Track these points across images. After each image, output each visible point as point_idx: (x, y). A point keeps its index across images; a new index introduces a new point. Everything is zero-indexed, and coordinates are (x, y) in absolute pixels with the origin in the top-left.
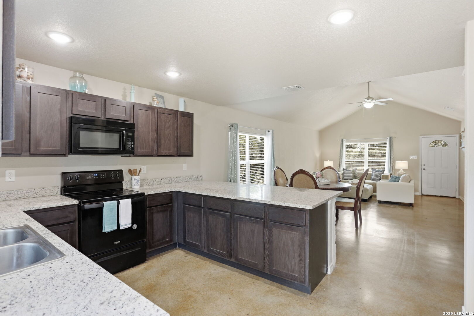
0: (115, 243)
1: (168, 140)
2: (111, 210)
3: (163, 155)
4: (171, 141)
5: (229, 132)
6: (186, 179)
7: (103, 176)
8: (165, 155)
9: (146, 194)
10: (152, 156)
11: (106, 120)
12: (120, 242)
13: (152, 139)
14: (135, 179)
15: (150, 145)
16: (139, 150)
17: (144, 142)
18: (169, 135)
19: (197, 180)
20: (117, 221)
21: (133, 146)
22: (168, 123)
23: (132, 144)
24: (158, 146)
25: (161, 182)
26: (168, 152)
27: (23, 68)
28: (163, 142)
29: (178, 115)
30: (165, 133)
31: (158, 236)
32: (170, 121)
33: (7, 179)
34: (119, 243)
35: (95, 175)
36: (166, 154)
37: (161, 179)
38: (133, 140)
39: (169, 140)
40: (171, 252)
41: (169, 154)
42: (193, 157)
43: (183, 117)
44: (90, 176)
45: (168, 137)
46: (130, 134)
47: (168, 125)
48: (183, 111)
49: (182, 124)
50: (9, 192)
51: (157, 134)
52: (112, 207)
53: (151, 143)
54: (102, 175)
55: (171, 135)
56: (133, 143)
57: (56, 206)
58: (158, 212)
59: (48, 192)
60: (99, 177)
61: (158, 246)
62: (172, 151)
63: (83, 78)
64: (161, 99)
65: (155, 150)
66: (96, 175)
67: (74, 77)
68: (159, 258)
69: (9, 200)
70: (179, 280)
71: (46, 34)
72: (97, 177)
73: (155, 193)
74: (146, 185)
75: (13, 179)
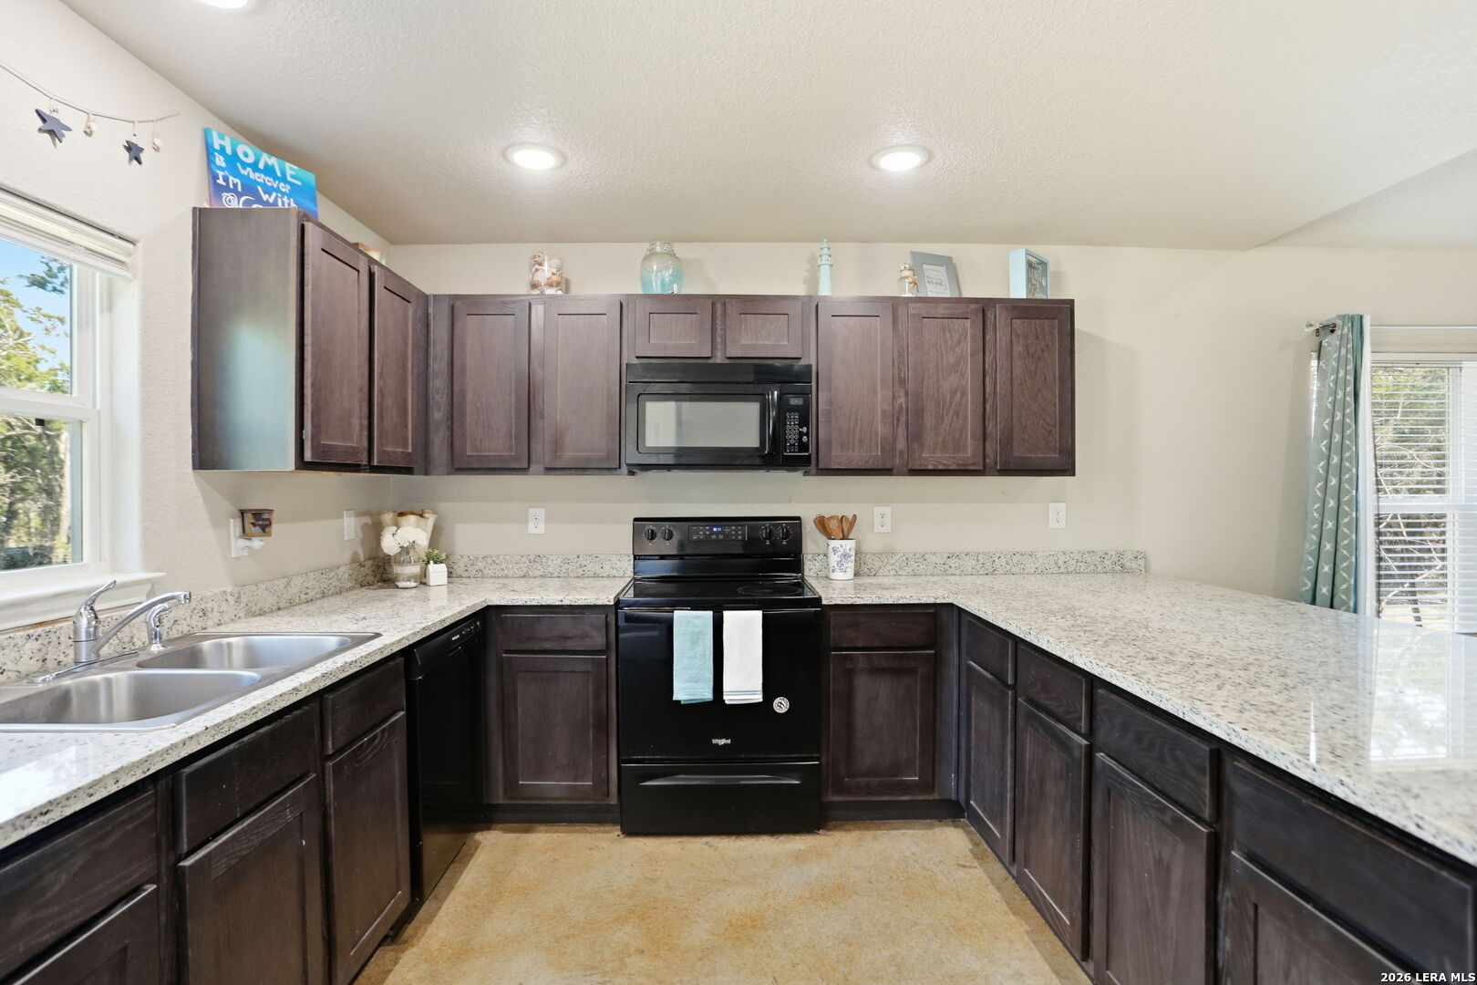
0: (714, 741)
1: (951, 412)
2: (695, 639)
3: (931, 467)
4: (966, 418)
5: (1314, 363)
6: (1061, 563)
7: (737, 535)
8: (940, 467)
9: (824, 602)
10: (887, 471)
11: (727, 361)
12: (729, 741)
13: (884, 412)
14: (835, 550)
15: (877, 433)
16: (836, 452)
17: (856, 424)
18: (959, 394)
19: (1113, 571)
20: (712, 676)
21: (805, 439)
22: (952, 348)
23: (801, 434)
24: (915, 437)
25: (947, 567)
26: (954, 458)
27: (541, 264)
28: (929, 420)
29: (995, 316)
30: (938, 391)
31: (869, 754)
32: (959, 343)
33: (531, 528)
34: (725, 744)
35: (715, 529)
36: (944, 465)
37: (947, 555)
38: (804, 421)
39: (957, 414)
40: (930, 827)
41: (959, 465)
42: (1074, 475)
43: (1018, 321)
44: (702, 530)
45: (951, 404)
46: (795, 401)
47: (952, 360)
48: (1025, 297)
49: (1018, 348)
50: (532, 558)
51: (907, 394)
52: (697, 630)
53: (880, 428)
54: (736, 531)
55: (964, 394)
56: (805, 429)
57: (560, 603)
58: (874, 671)
59: (607, 567)
60: (727, 536)
61: (869, 790)
62: (970, 451)
63: (672, 255)
64: (938, 268)
65: (901, 452)
66: (720, 529)
67: (651, 255)
68: (869, 835)
69: (532, 577)
70: (850, 945)
71: (504, 155)
72: (721, 537)
73: (862, 602)
74: (886, 573)
75: (541, 529)
